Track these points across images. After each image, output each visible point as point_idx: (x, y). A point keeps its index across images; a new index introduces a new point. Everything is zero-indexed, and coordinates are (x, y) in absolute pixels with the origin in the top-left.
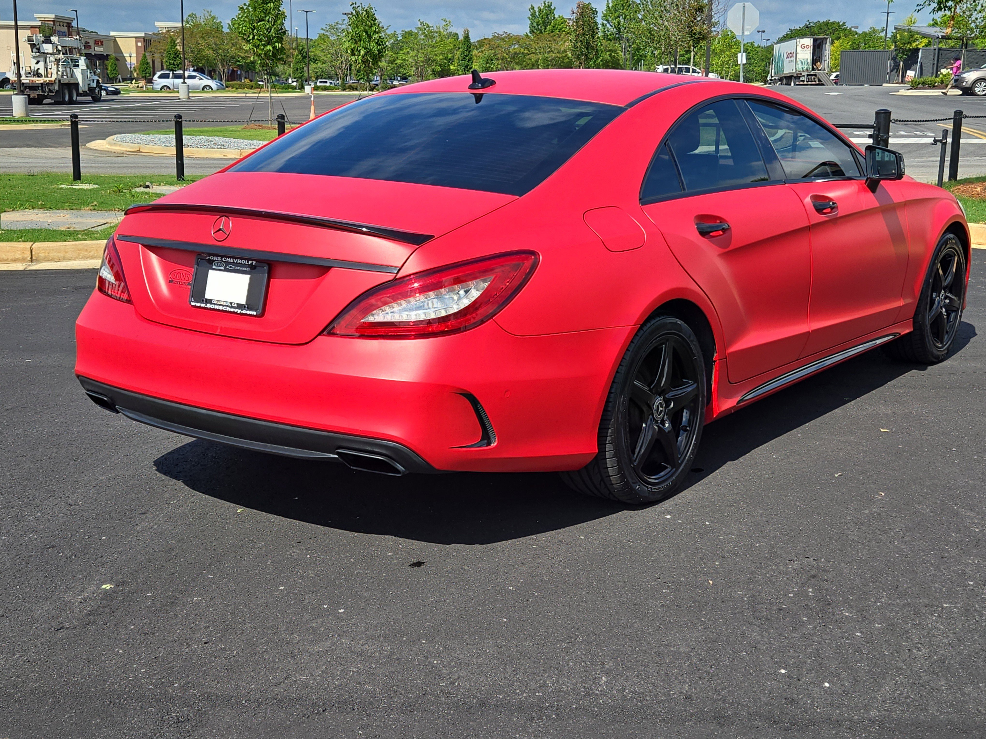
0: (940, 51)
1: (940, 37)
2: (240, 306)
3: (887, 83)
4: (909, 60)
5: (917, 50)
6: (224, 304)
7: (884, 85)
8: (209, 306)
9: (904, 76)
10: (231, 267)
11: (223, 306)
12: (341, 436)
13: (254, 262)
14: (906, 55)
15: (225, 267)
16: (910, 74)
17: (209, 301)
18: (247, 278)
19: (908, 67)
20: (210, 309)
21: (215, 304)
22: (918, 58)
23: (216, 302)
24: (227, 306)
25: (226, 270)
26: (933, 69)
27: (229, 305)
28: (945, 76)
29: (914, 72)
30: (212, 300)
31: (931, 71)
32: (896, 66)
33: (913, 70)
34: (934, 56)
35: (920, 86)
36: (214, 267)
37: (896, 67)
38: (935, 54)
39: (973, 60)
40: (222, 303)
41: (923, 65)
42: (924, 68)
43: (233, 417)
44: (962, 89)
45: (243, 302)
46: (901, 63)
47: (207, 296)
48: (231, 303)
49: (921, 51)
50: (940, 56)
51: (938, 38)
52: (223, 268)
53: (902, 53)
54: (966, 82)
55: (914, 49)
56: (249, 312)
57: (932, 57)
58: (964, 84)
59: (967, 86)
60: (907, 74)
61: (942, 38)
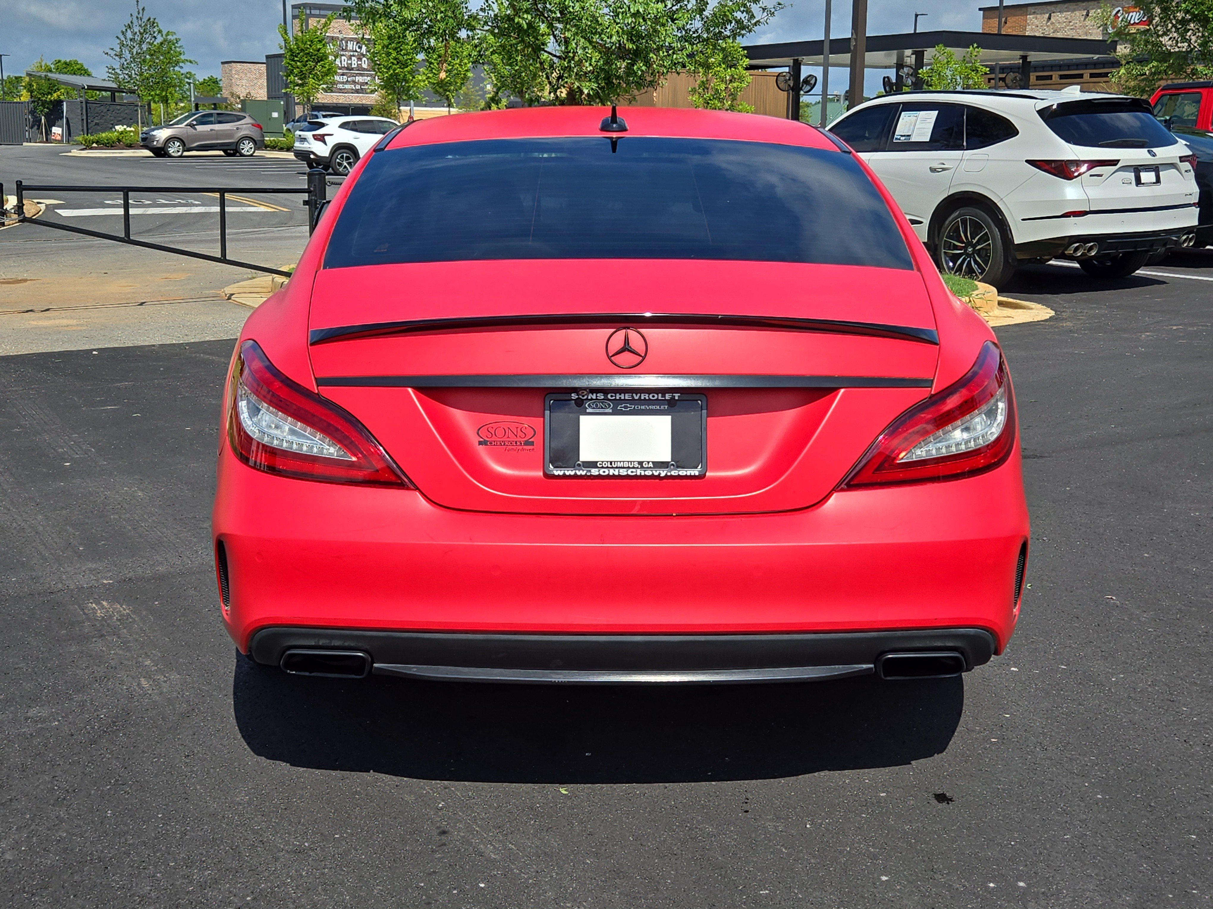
0: (88, 105)
1: (86, 87)
2: (661, 465)
3: (27, 142)
4: (51, 115)
5: (59, 103)
6: (627, 465)
7: (25, 144)
8: (595, 472)
9: (48, 132)
10: (625, 407)
11: (624, 468)
12: (899, 633)
13: (679, 395)
14: (47, 108)
15: (613, 409)
16: (57, 130)
17: (591, 465)
18: (667, 420)
19: (51, 124)
21: (604, 468)
22: (63, 112)
23: (608, 464)
24: (633, 468)
25: (615, 412)
26: (83, 126)
27: (638, 466)
28: (122, 133)
29: (60, 129)
30: (597, 462)
31: (80, 128)
32: (36, 121)
33: (59, 126)
34: (82, 110)
35: (94, 145)
37: (37, 123)
38: (82, 107)
39: (126, 116)
40: (621, 464)
41: (70, 121)
42: (71, 124)
44: (152, 149)
45: (667, 457)
46: (43, 117)
47: (585, 458)
48: (642, 463)
49: (65, 103)
50: (89, 110)
51: (84, 88)
53: (42, 105)
54: (158, 141)
55: (55, 100)
56: (683, 473)
57: (79, 111)
58: (155, 143)
59: (159, 146)
60: (53, 131)
61: (88, 89)
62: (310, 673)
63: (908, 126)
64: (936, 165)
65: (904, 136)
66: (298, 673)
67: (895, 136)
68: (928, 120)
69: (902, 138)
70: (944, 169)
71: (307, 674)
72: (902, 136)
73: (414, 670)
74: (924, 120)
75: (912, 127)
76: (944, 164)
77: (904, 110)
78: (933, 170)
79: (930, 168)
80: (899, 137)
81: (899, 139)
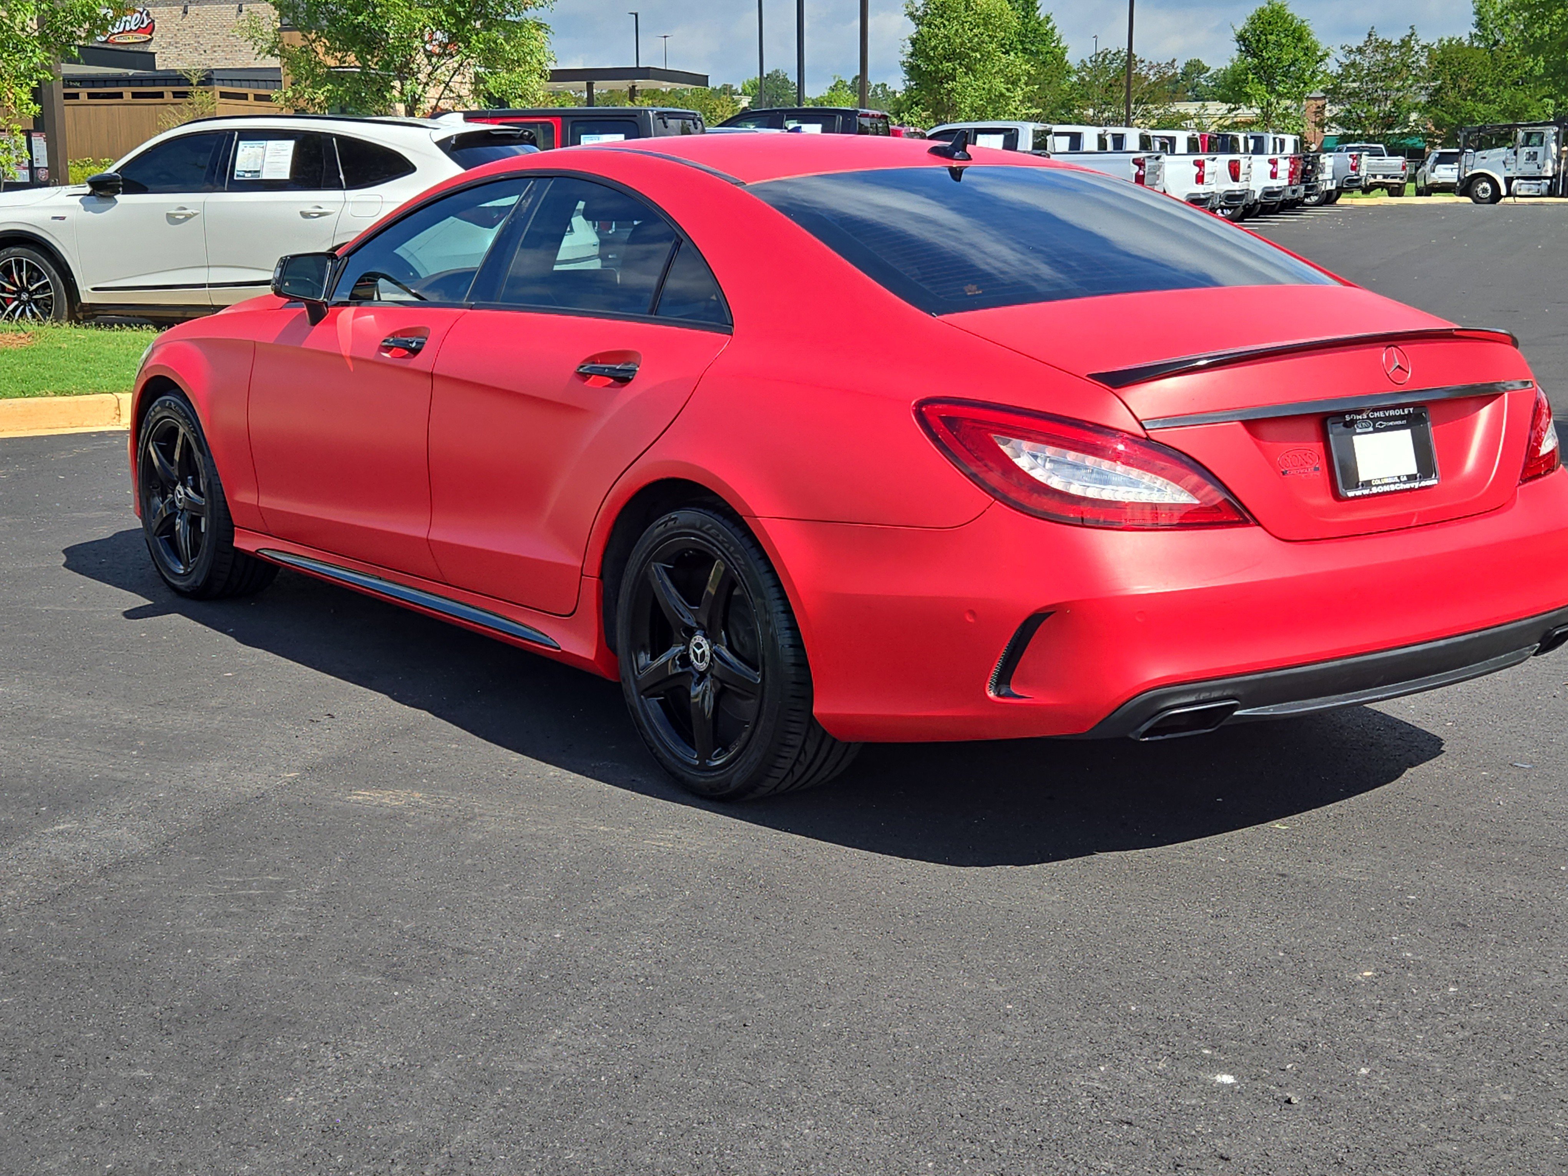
2: (1411, 478)
6: (1391, 481)
10: (1381, 425)
11: (1389, 484)
13: (1411, 409)
15: (1374, 427)
17: (1368, 484)
18: (1407, 433)
20: (1378, 494)
21: (1377, 486)
23: (1379, 482)
24: (1395, 483)
25: (1376, 430)
27: (1398, 481)
30: (1370, 481)
36: (1358, 431)
40: (1386, 481)
43: (1477, 635)
45: (1413, 470)
47: (1363, 477)
48: (1399, 477)
52: (1371, 429)
56: (1427, 483)
62: (1163, 735)
63: (253, 159)
64: (308, 209)
65: (250, 172)
66: (1151, 739)
67: (236, 173)
68: (283, 153)
69: (246, 175)
70: (321, 215)
71: (1160, 738)
72: (246, 172)
73: (1270, 710)
74: (277, 152)
75: (260, 161)
76: (320, 208)
77: (241, 138)
78: (305, 215)
79: (301, 213)
80: (241, 174)
81: (244, 176)
